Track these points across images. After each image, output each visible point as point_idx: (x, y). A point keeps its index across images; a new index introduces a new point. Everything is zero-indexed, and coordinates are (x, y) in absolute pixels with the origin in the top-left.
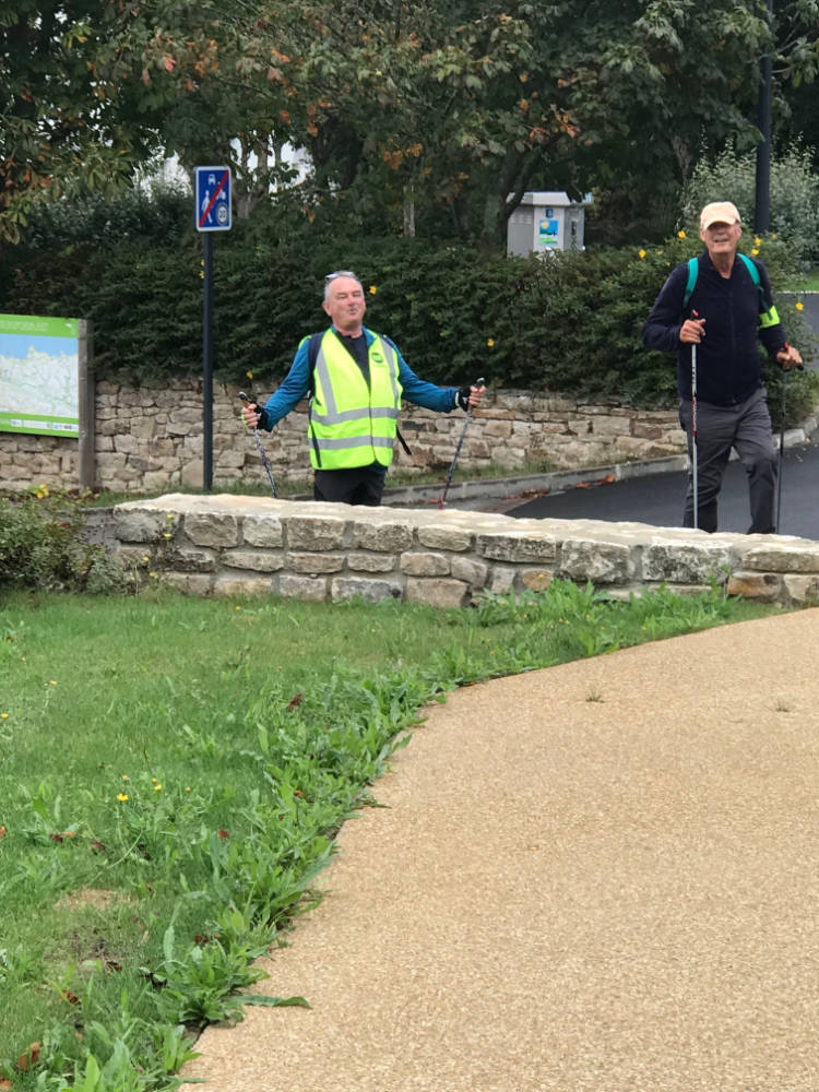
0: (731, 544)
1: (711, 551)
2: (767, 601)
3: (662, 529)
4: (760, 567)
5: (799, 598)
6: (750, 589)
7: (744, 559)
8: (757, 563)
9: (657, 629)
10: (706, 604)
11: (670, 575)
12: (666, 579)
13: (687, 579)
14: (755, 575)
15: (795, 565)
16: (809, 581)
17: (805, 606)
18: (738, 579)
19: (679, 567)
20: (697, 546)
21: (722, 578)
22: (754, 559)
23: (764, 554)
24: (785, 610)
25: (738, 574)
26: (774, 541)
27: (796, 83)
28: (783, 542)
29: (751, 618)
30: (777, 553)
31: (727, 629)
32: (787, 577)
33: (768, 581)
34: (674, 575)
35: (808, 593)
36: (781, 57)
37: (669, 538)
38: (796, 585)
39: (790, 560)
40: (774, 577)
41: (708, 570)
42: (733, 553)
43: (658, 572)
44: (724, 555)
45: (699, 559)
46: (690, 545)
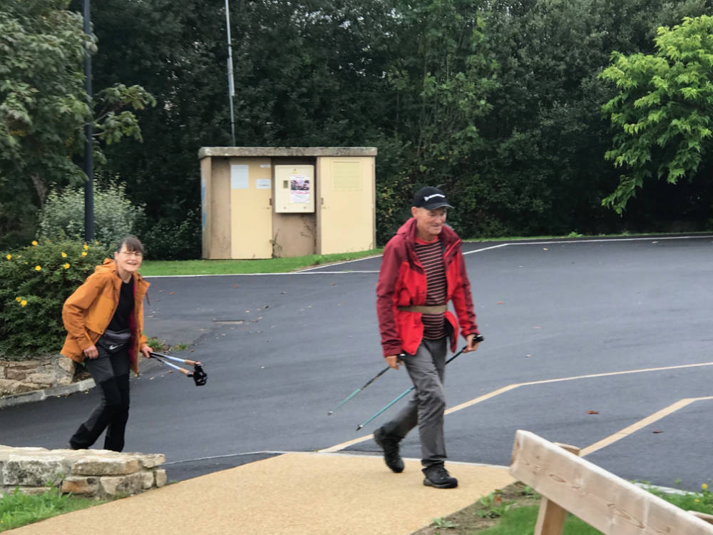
0: (63, 458)
1: (50, 463)
2: (90, 496)
3: (17, 449)
4: (84, 473)
5: (111, 493)
6: (77, 489)
7: (73, 468)
8: (82, 470)
9: (12, 521)
10: (47, 501)
11: (22, 481)
12: (20, 484)
13: (35, 483)
14: (81, 478)
15: (108, 470)
16: (118, 481)
17: (115, 498)
18: (69, 482)
19: (28, 475)
20: (40, 460)
21: (58, 482)
22: (80, 468)
23: (86, 464)
24: (102, 501)
25: (70, 478)
26: (94, 455)
27: (109, 142)
28: (100, 455)
29: (79, 509)
30: (95, 463)
31: (61, 518)
32: (103, 479)
33: (90, 482)
34: (26, 481)
35: (117, 489)
36: (98, 125)
37: (22, 455)
38: (109, 484)
39: (104, 467)
40: (94, 480)
41: (48, 476)
42: (66, 464)
43: (13, 479)
44: (59, 466)
45: (42, 469)
46: (35, 460)
